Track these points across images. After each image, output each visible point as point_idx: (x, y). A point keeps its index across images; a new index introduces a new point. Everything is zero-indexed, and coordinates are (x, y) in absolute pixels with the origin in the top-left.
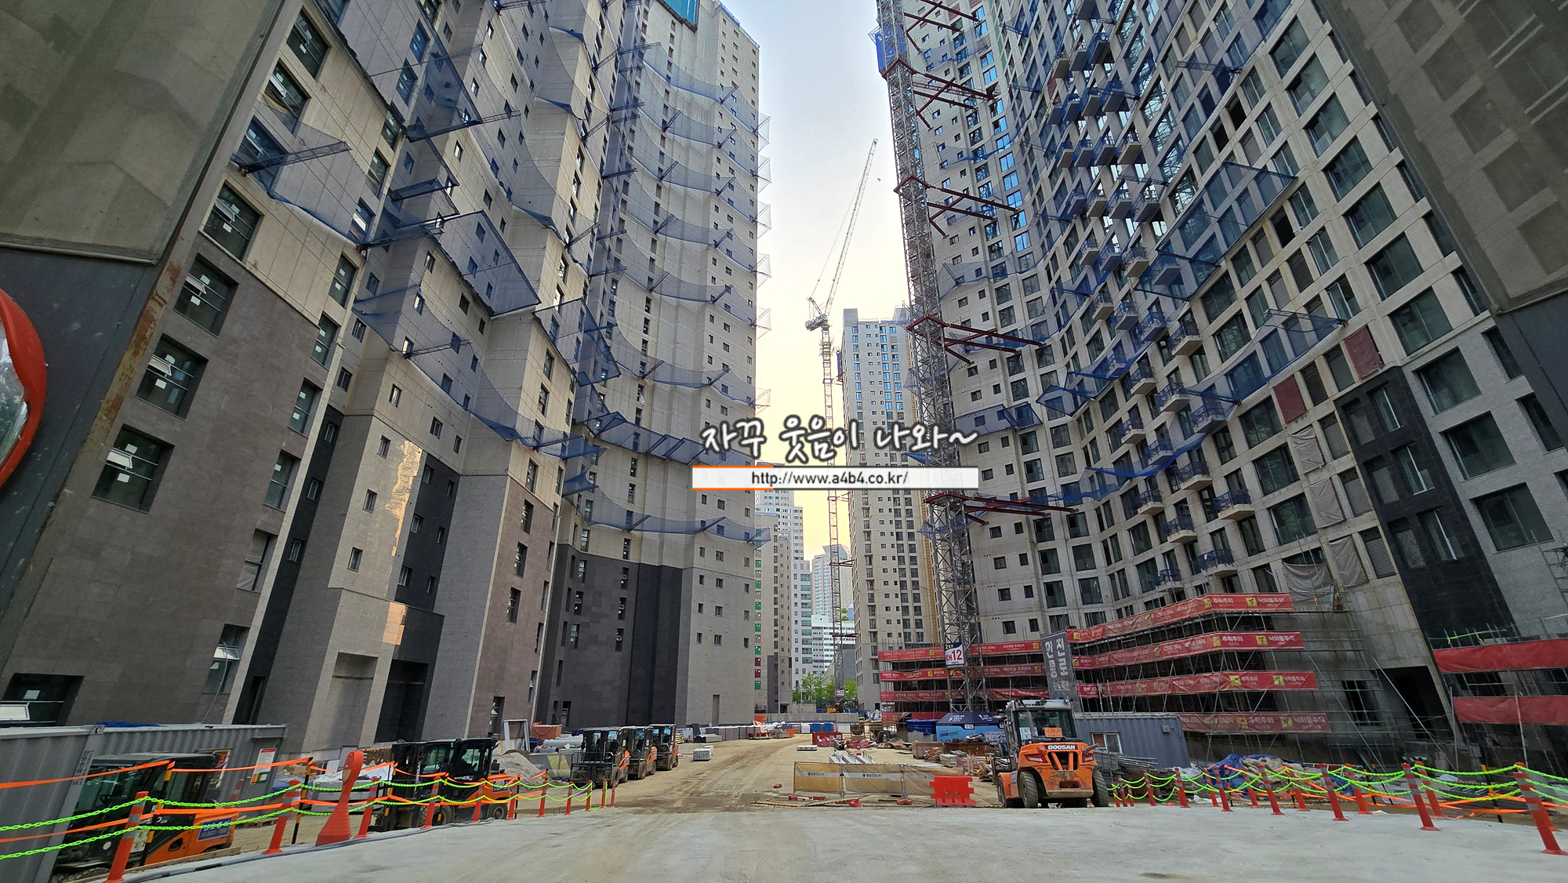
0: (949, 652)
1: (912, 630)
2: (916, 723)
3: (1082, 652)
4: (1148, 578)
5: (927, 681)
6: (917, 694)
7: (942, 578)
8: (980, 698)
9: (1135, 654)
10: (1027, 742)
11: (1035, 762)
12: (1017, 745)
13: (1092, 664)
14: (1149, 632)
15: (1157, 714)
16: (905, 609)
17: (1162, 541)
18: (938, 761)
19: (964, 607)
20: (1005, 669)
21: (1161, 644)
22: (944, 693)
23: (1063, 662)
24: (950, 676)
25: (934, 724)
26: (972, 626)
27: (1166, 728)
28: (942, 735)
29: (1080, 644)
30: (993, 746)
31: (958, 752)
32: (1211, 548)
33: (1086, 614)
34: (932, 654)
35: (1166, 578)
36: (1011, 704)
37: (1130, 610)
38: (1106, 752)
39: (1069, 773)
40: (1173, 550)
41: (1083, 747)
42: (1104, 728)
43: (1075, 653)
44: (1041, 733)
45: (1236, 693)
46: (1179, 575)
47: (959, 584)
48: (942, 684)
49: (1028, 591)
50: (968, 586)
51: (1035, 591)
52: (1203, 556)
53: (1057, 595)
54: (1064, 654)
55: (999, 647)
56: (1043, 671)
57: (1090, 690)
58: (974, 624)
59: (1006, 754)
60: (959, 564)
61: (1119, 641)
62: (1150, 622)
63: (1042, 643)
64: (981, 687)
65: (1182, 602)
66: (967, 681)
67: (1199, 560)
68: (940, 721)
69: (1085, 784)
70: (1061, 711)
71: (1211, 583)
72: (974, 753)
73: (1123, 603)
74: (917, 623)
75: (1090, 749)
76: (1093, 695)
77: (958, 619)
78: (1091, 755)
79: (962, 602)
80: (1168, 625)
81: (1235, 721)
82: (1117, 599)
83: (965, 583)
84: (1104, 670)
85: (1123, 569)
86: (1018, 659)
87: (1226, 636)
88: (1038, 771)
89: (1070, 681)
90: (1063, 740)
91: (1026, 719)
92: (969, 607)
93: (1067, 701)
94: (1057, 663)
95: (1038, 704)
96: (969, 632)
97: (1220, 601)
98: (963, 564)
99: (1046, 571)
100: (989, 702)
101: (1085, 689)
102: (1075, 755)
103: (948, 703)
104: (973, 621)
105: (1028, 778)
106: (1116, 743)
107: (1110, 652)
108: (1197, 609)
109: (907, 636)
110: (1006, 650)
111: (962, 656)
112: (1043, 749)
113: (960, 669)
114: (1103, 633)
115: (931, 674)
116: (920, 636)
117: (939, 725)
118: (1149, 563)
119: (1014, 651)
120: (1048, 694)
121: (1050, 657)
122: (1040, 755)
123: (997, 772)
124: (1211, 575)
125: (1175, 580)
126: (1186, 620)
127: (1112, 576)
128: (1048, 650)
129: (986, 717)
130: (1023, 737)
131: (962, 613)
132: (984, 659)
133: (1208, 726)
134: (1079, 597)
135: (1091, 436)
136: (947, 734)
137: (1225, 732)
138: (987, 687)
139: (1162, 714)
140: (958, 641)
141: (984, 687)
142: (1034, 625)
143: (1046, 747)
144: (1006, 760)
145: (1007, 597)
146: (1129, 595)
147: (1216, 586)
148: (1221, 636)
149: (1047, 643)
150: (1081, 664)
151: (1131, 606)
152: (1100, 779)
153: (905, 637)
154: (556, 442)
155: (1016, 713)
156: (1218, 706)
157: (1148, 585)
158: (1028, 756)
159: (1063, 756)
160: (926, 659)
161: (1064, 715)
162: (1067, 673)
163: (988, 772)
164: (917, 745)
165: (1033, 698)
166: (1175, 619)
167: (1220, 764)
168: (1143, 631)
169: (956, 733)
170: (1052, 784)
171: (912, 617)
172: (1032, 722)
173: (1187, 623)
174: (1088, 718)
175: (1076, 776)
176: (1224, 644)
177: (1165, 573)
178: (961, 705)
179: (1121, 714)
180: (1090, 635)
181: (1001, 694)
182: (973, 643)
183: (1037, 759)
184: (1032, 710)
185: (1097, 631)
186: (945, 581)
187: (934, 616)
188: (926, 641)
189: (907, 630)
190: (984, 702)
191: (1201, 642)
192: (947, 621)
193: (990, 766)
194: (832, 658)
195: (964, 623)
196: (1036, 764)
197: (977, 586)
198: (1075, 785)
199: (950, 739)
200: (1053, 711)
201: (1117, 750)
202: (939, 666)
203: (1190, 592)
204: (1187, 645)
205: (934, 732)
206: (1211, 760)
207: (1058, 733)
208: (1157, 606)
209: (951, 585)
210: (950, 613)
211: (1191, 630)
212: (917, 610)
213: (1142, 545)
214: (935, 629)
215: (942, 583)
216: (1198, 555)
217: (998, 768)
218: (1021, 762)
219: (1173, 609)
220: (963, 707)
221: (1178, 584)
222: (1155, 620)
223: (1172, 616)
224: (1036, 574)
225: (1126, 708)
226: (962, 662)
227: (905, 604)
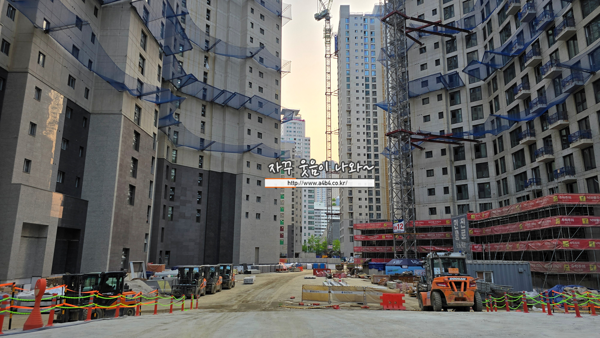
0: (396, 225)
1: (374, 212)
2: (374, 264)
3: (476, 226)
4: (521, 183)
5: (381, 241)
6: (375, 248)
7: (394, 182)
8: (412, 251)
9: (508, 227)
10: (438, 276)
11: (441, 287)
12: (431, 277)
13: (481, 233)
14: (518, 215)
15: (517, 262)
16: (371, 200)
17: (533, 161)
18: (386, 285)
19: (406, 199)
20: (428, 235)
21: (524, 222)
22: (391, 248)
23: (464, 232)
24: (395, 238)
25: (384, 265)
26: (410, 210)
27: (521, 269)
28: (389, 271)
29: (475, 222)
30: (418, 278)
31: (398, 281)
32: (562, 165)
33: (480, 204)
34: (385, 226)
35: (532, 184)
36: (430, 255)
37: (507, 202)
38: (483, 282)
39: (461, 293)
40: (538, 167)
41: (470, 279)
42: (484, 269)
43: (471, 226)
44: (446, 271)
45: (565, 251)
46: (540, 182)
47: (404, 185)
48: (390, 243)
49: (446, 190)
50: (409, 187)
51: (450, 190)
52: (556, 171)
53: (464, 193)
54: (464, 227)
55: (426, 222)
56: (451, 236)
57: (478, 248)
58: (412, 209)
59: (425, 282)
60: (405, 174)
61: (499, 220)
62: (519, 209)
63: (451, 221)
64: (413, 245)
65: (540, 198)
66: (405, 241)
67: (554, 173)
68: (388, 264)
69: (469, 299)
70: (459, 259)
71: (559, 187)
72: (407, 281)
73: (504, 198)
74: (377, 208)
75: (474, 280)
76: (479, 250)
77: (402, 206)
78: (474, 283)
79: (405, 196)
80: (530, 211)
81: (563, 267)
82: (500, 195)
83: (408, 185)
84: (488, 236)
85: (506, 178)
86: (437, 230)
87: (564, 218)
88: (443, 291)
89: (466, 242)
90: (459, 275)
91: (438, 264)
92: (409, 199)
93: (463, 253)
94: (460, 232)
95: (446, 255)
96: (409, 214)
97: (563, 197)
98: (407, 173)
99: (458, 178)
100: (418, 254)
101: (475, 247)
102: (465, 283)
103: (393, 254)
104: (411, 207)
105: (437, 295)
106: (490, 277)
107: (492, 226)
108: (548, 202)
109: (371, 215)
110: (430, 224)
111: (403, 227)
112: (447, 280)
113: (401, 234)
114: (489, 215)
115: (384, 237)
116: (379, 215)
117: (388, 265)
118: (523, 175)
119: (434, 225)
120: (453, 250)
121: (456, 228)
122: (445, 283)
123: (419, 292)
124: (560, 182)
125: (537, 185)
126: (541, 208)
127: (498, 182)
128: (455, 225)
129: (415, 262)
130: (436, 273)
131: (405, 203)
132: (416, 229)
133: (546, 269)
134: (477, 194)
135: (495, 95)
136: (392, 271)
137: (556, 273)
138: (417, 245)
139: (519, 262)
140: (401, 218)
141: (415, 244)
142: (448, 210)
143: (449, 278)
144: (425, 285)
145: (433, 194)
146: (507, 193)
147: (562, 189)
148: (561, 218)
149: (455, 221)
150: (474, 233)
151: (508, 200)
152: (479, 297)
153: (370, 216)
154: (152, 93)
155: (432, 260)
156: (554, 258)
157: (520, 188)
158: (437, 283)
159: (458, 284)
160: (382, 228)
161: (461, 261)
162: (465, 238)
163: (414, 291)
164: (374, 276)
165: (444, 251)
166: (534, 208)
167: (550, 290)
168: (514, 214)
169: (397, 270)
170: (450, 299)
171: (374, 204)
172: (441, 265)
173: (541, 210)
174: (475, 263)
175: (465, 295)
176: (562, 223)
177: (531, 180)
178: (401, 255)
179: (495, 261)
180: (481, 216)
181: (425, 249)
182: (410, 220)
183: (443, 285)
184: (442, 258)
185: (486, 214)
186: (396, 183)
187: (388, 204)
188: (382, 218)
189: (371, 212)
190: (414, 253)
191: (548, 221)
192: (395, 207)
193: (416, 288)
194: (326, 227)
195: (405, 208)
196: (442, 288)
197: (415, 186)
198: (464, 299)
199: (393, 273)
200: (454, 259)
201: (490, 281)
202: (389, 233)
203: (546, 192)
204: (539, 223)
205: (384, 269)
206: (545, 288)
207: (456, 271)
208: (524, 200)
209: (399, 186)
210: (398, 202)
211: (543, 214)
212: (378, 200)
213: (520, 163)
214: (388, 211)
215: (394, 185)
216: (554, 170)
217: (420, 289)
218: (433, 286)
219: (534, 202)
220: (402, 256)
221: (539, 187)
222: (522, 208)
223: (533, 206)
224: (452, 180)
225: (499, 258)
226: (403, 230)
227: (371, 197)
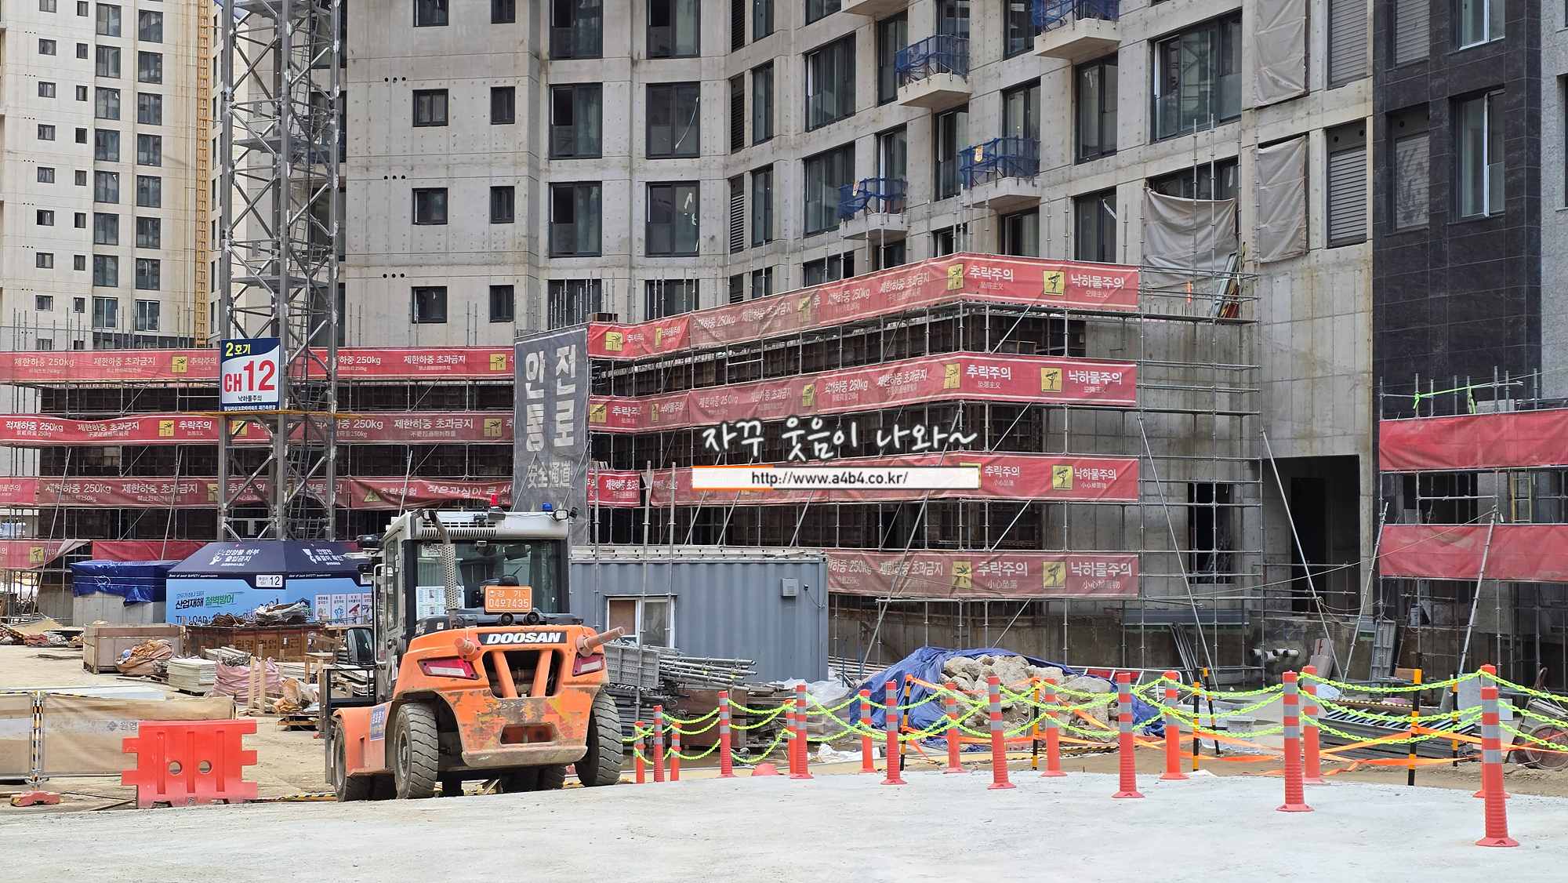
0: (236, 366)
1: (125, 292)
2: (105, 570)
3: (621, 386)
4: (828, 197)
5: (153, 448)
6: (118, 486)
7: (240, 134)
8: (312, 502)
9: (755, 397)
10: (431, 626)
11: (441, 680)
12: (400, 632)
13: (640, 419)
14: (800, 342)
15: (778, 552)
16: (107, 225)
17: (884, 97)
18: (161, 676)
19: (301, 233)
20: (399, 424)
21: (823, 375)
22: (203, 487)
23: (566, 411)
24: (230, 437)
25: (161, 574)
26: (318, 294)
27: (791, 586)
28: (184, 605)
29: (620, 365)
30: (333, 633)
31: (228, 652)
32: (994, 132)
33: (649, 283)
34: (179, 369)
35: (871, 203)
36: (402, 525)
37: (763, 279)
38: (633, 646)
39: (532, 707)
40: (902, 128)
41: (580, 636)
42: (642, 585)
43: (600, 387)
44: (475, 600)
45: (965, 506)
46: (902, 196)
47: (295, 159)
48: (200, 460)
49: (502, 202)
50: (321, 169)
51: (520, 204)
52: (970, 152)
53: (581, 224)
54: (572, 389)
55: (391, 359)
56: (507, 431)
57: (622, 489)
58: (325, 288)
59: (365, 658)
60: (301, 95)
61: (722, 362)
62: (808, 315)
63: (516, 356)
64: (322, 471)
65: (897, 269)
66: (280, 452)
67: (961, 162)
68: (183, 566)
69: (568, 730)
70: (538, 542)
71: (973, 228)
72: (272, 651)
73: (751, 260)
74: (140, 273)
75: (597, 643)
76: (627, 498)
77: (276, 269)
78: (597, 656)
79: (296, 218)
80: (849, 327)
81: (947, 570)
82: (736, 247)
83: (313, 159)
84: (668, 435)
85: (769, 168)
86: (442, 397)
87: (978, 364)
88: (450, 701)
89: (574, 460)
90: (531, 619)
91: (437, 563)
92: (315, 234)
93: (561, 515)
94: (549, 415)
95: (479, 522)
96: (306, 311)
97: (985, 273)
98: (315, 97)
99: (562, 149)
100: (340, 514)
101: (610, 484)
102: (557, 658)
103: (213, 514)
104: (322, 278)
105: (418, 722)
106: (662, 625)
107: (693, 391)
108: (926, 289)
109: (104, 309)
110: (411, 368)
111: (274, 381)
112: (472, 643)
113: (263, 417)
114: (686, 337)
115: (167, 428)
116: (149, 311)
117: (179, 575)
118: (838, 158)
119: (431, 374)
120: (508, 496)
121: (532, 395)
122: (461, 659)
123: (332, 705)
124: (980, 205)
125: (891, 209)
126: (894, 317)
127: (736, 183)
128: (530, 376)
129: (324, 556)
130: (423, 613)
131: (291, 251)
132: (342, 392)
133: (885, 582)
134: (640, 232)
136: (198, 603)
137: (917, 596)
138: (340, 471)
139: (790, 551)
140: (267, 334)
141: (331, 469)
142: (501, 302)
143: (483, 638)
144: (364, 673)
145: (436, 216)
146: (769, 240)
147: (982, 234)
148: (965, 364)
149: (531, 357)
150: (613, 419)
151: (769, 270)
152: (611, 717)
153: (97, 312)
155: (413, 547)
156: (919, 535)
157: (820, 221)
158: (426, 662)
159: (523, 662)
160: (158, 381)
161: (547, 552)
162: (570, 441)
163: (306, 703)
164: (99, 633)
165: (470, 504)
166: (870, 314)
167: (893, 670)
168: (786, 339)
169: (229, 598)
170: (482, 733)
171: (126, 249)
172: (453, 572)
173: (894, 325)
174: (606, 559)
175: (549, 710)
176: (967, 383)
177: (870, 187)
178: (251, 522)
179: (690, 551)
180: (649, 341)
181: (377, 492)
182: (313, 343)
183: (451, 671)
184: (459, 540)
185: (671, 332)
186: (252, 145)
187: (200, 253)
188: (165, 328)
189: (106, 292)
190: (322, 513)
191: (917, 375)
192: (239, 272)
193: (316, 687)
195: (293, 282)
196: (449, 682)
197: (350, 170)
198: (543, 733)
199: (206, 614)
200: (517, 544)
201: (662, 641)
202: (197, 406)
203: (919, 245)
204: (882, 381)
205: (159, 596)
206: (872, 661)
207: (520, 599)
208: (831, 276)
209: (266, 159)
210: (254, 247)
211: (900, 343)
212: (148, 229)
213: (832, 106)
214: (199, 294)
215: (238, 151)
216: (961, 147)
217: (337, 694)
218: (406, 678)
219: (870, 286)
220: (260, 526)
221: (895, 222)
222: (821, 312)
223: (865, 304)
224: (533, 154)
225: (704, 536)
226: (272, 396)
227: (108, 208)
